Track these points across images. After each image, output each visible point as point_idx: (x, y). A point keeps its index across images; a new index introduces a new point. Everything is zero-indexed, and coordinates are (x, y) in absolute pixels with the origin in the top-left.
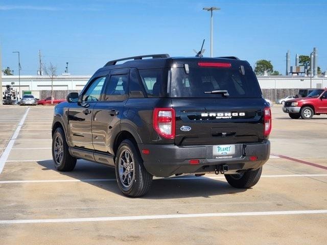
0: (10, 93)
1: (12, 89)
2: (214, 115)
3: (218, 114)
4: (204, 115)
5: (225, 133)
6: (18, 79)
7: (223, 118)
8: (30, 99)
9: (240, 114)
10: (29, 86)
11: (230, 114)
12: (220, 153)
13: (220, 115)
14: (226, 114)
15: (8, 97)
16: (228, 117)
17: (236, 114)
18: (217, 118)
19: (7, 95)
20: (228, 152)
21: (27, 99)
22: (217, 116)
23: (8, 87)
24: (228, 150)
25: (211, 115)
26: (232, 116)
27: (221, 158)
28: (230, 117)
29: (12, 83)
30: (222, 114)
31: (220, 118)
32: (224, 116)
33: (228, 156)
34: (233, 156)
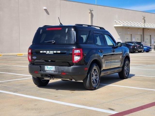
2: (45, 52)
3: (47, 52)
4: (41, 52)
5: (50, 61)
7: (49, 53)
9: (58, 52)
11: (52, 52)
12: (48, 69)
13: (48, 52)
14: (51, 52)
16: (52, 53)
17: (56, 52)
18: (46, 53)
22: (46, 52)
25: (44, 52)
26: (53, 52)
28: (53, 53)
30: (49, 52)
31: (48, 53)
32: (50, 52)
33: (52, 71)
34: (54, 71)
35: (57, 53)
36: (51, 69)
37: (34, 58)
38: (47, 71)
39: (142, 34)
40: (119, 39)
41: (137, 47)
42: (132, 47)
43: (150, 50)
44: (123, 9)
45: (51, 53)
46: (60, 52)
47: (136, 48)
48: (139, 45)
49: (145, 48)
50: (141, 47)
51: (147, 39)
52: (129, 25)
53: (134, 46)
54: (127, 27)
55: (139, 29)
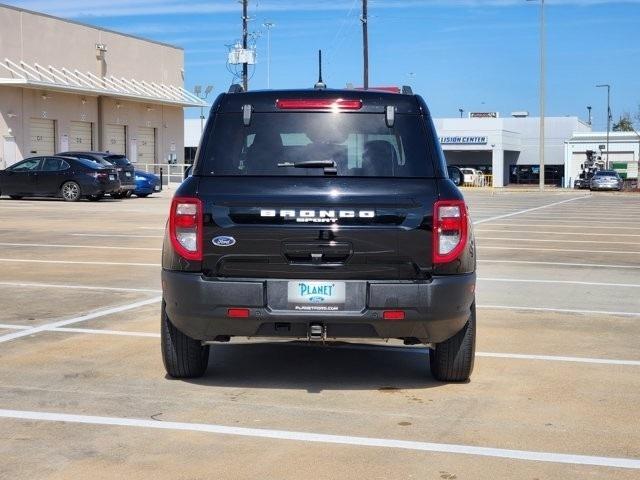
0: (594, 166)
1: (600, 158)
2: (292, 213)
3: (303, 213)
5: (320, 255)
6: (604, 138)
7: (315, 220)
8: (608, 178)
9: (362, 214)
10: (633, 152)
11: (332, 213)
12: (306, 297)
13: (307, 215)
14: (323, 213)
15: (589, 174)
16: (328, 220)
17: (351, 214)
18: (298, 220)
19: (587, 170)
20: (327, 298)
21: (603, 178)
22: (298, 216)
23: (590, 154)
24: (328, 291)
25: (283, 214)
26: (337, 216)
27: (309, 308)
28: (334, 220)
29: (601, 147)
30: (312, 213)
31: (307, 220)
32: (317, 216)
33: (327, 305)
34: (342, 306)
35: (357, 220)
36: (323, 296)
37: (224, 241)
38: (300, 305)
39: (95, 120)
40: (7, 139)
41: (115, 176)
42: (96, 175)
43: (157, 188)
44: (21, 10)
45: (327, 217)
46: (371, 214)
47: (112, 178)
48: (118, 166)
49: (138, 178)
50: (128, 175)
51: (114, 142)
52: (36, 80)
53: (107, 171)
54: (40, 86)
55: (82, 97)
